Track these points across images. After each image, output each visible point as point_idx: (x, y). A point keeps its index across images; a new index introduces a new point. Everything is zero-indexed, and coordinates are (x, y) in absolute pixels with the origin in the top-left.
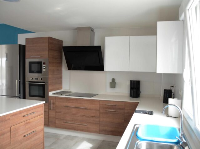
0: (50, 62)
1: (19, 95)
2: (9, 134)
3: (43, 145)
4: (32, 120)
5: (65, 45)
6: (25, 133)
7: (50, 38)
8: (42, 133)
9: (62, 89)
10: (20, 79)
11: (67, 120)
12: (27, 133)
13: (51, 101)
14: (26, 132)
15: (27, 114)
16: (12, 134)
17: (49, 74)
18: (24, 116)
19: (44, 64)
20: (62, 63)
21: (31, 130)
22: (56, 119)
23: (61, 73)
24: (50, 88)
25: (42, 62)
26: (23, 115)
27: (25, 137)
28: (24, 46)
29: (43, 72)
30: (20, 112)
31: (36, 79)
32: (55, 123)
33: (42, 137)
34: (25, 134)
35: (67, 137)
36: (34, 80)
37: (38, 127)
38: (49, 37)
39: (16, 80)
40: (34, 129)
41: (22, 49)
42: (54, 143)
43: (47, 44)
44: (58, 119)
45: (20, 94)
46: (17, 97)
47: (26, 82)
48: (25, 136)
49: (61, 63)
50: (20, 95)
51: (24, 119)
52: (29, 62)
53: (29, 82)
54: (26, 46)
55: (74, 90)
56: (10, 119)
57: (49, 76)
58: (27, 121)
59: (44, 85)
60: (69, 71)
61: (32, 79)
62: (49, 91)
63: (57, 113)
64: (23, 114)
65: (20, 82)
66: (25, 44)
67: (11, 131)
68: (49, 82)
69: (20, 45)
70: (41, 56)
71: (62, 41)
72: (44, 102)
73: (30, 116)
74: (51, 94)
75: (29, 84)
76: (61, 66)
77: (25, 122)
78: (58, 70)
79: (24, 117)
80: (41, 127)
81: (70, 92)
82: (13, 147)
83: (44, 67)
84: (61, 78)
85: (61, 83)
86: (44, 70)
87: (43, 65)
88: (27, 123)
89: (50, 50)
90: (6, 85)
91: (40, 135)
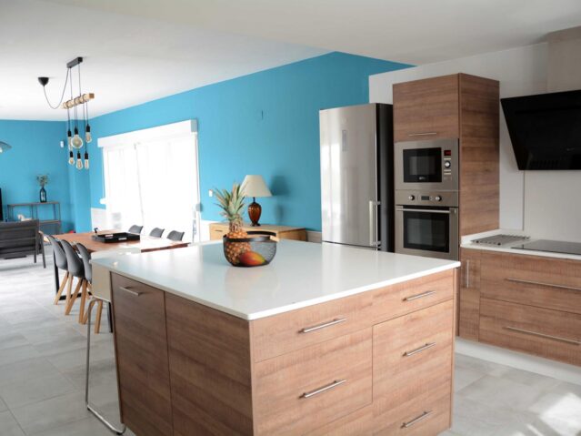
0: (463, 148)
1: (377, 243)
2: (368, 343)
3: (451, 386)
4: (425, 312)
5: (505, 93)
6: (404, 346)
7: (462, 77)
8: (450, 352)
9: (498, 228)
10: (379, 199)
11: (513, 323)
12: (412, 349)
13: (468, 261)
14: (410, 344)
15: (412, 294)
16: (375, 343)
17: (462, 182)
18: (405, 300)
19: (448, 153)
20: (497, 149)
21: (421, 340)
22: (481, 315)
23: (495, 180)
24: (464, 224)
25: (440, 149)
26: (404, 297)
27: (406, 358)
28: (389, 108)
29: (444, 179)
30: (397, 289)
31: (423, 198)
32: (477, 327)
33: (449, 364)
34: (407, 350)
35: (512, 374)
36: (418, 202)
37: (438, 335)
38: (459, 75)
39: (371, 203)
40: (428, 337)
41: (385, 115)
42: (474, 386)
43: (455, 96)
44: (485, 316)
45: (379, 239)
46: (373, 248)
47: (396, 207)
48: (405, 354)
49: (495, 150)
50: (379, 243)
51: (405, 308)
52: (404, 151)
53: (405, 207)
54: (395, 107)
55: (536, 233)
56: (371, 304)
57: (463, 189)
58: (414, 315)
59: (447, 215)
60: (521, 172)
61: (414, 198)
62: (461, 232)
63: (482, 299)
64: (404, 295)
65: (379, 207)
66: (390, 102)
67: (375, 337)
68: (463, 207)
69: (378, 105)
70: (438, 133)
71: (498, 82)
72: (458, 264)
73: (421, 302)
74: (466, 242)
75: (404, 212)
76: (497, 160)
77: (408, 317)
78: (487, 171)
79: (406, 303)
80: (449, 334)
81: (524, 238)
82: (377, 378)
83: (447, 164)
84: (497, 194)
85: (495, 211)
86: (446, 173)
87: (444, 159)
88: (413, 320)
89: (465, 111)
90: (343, 216)
91: (444, 358)
